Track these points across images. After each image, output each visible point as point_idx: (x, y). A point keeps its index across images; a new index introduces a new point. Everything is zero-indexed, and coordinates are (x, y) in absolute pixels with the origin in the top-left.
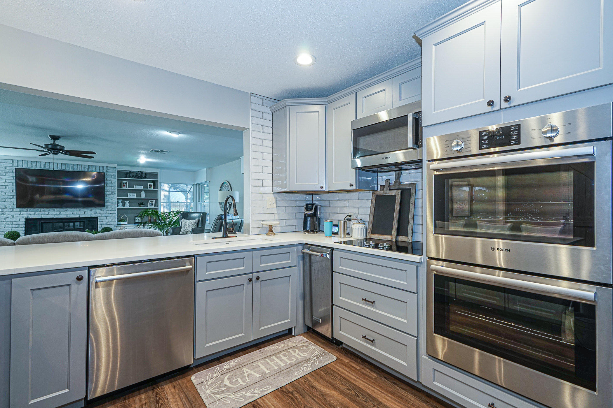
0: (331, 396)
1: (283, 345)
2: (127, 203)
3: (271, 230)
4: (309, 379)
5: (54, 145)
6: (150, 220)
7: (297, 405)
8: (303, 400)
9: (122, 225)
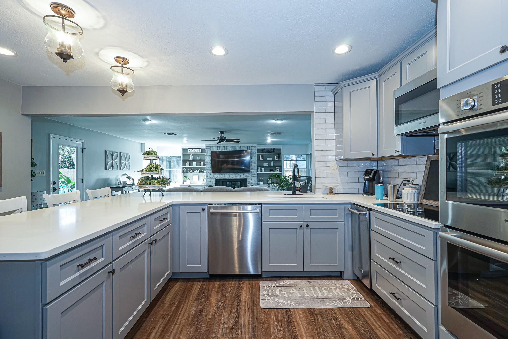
0: (346, 329)
1: (329, 283)
2: (263, 169)
3: (331, 191)
4: (336, 311)
5: (222, 137)
6: (277, 182)
7: (315, 323)
8: (322, 322)
9: (260, 184)
